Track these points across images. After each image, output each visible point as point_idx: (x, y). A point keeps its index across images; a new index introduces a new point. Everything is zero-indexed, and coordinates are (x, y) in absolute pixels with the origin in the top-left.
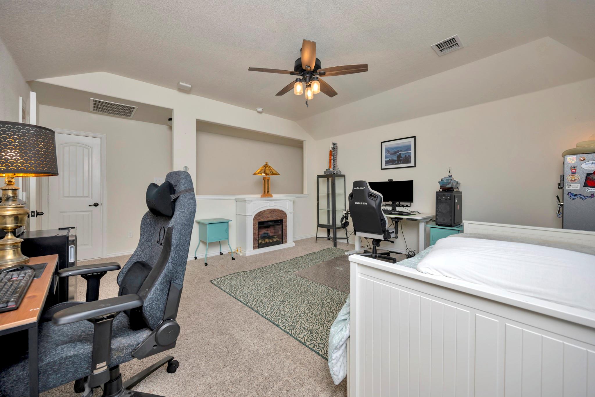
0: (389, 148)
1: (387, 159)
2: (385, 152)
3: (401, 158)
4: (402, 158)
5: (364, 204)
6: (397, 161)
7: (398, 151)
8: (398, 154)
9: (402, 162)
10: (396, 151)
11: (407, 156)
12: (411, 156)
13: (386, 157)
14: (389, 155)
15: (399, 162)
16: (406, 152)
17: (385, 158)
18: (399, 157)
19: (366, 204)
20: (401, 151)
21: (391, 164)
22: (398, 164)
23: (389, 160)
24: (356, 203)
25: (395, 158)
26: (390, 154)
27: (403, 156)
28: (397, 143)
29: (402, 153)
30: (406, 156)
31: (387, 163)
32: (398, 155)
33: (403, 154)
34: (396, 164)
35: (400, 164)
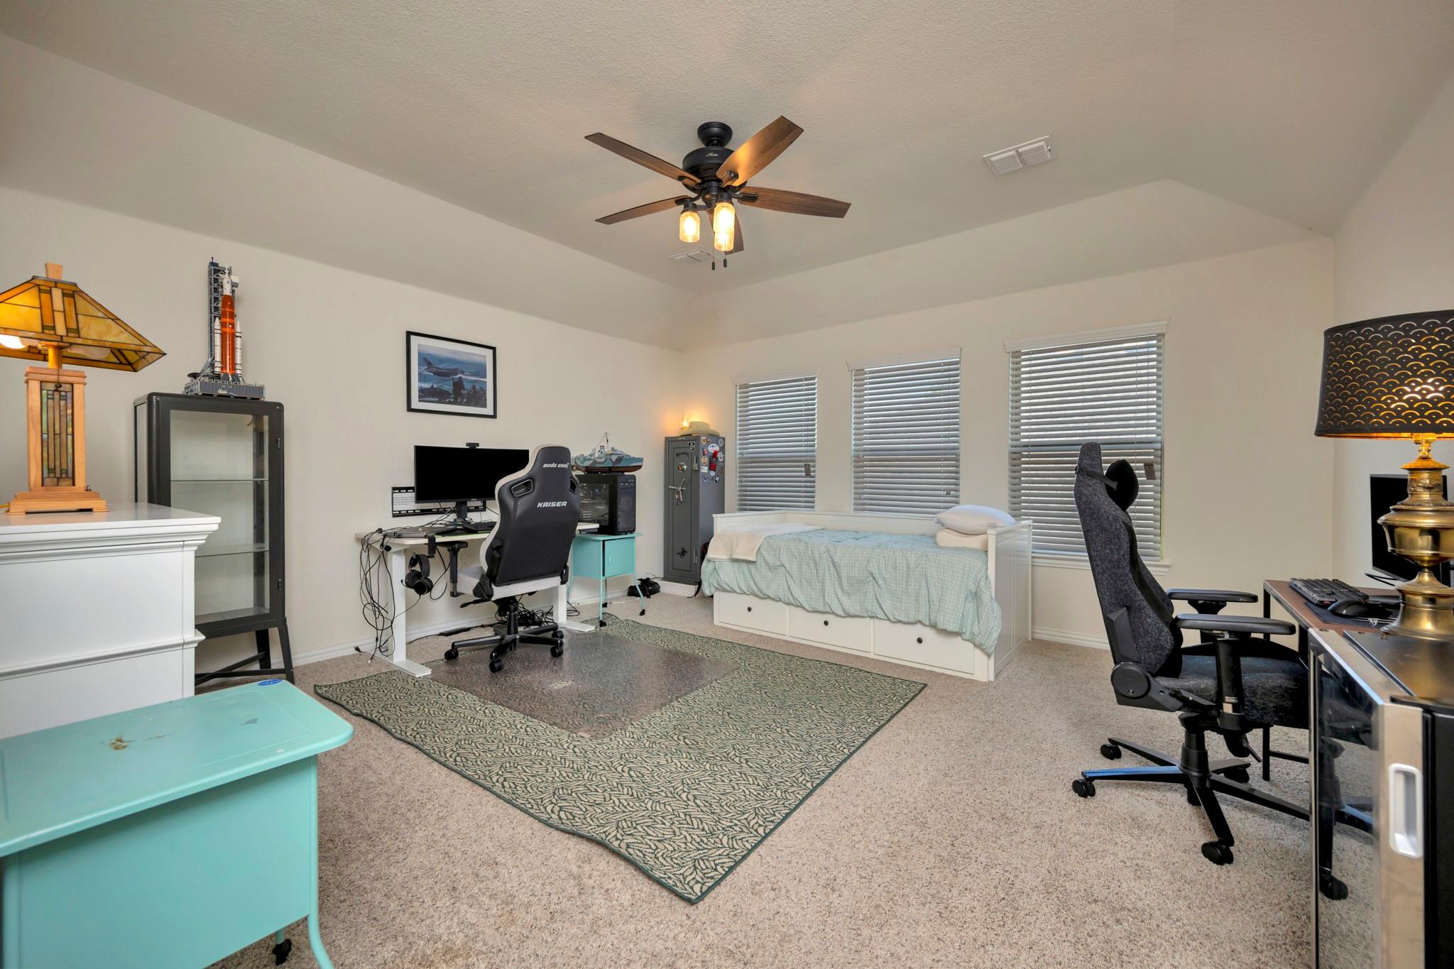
0: (429, 354)
1: (426, 385)
2: (419, 364)
3: (464, 390)
4: (466, 392)
5: (558, 504)
6: (453, 396)
7: (456, 370)
8: (454, 377)
9: (465, 400)
10: (450, 369)
11: (478, 388)
12: (486, 390)
13: (422, 378)
14: (432, 374)
15: (459, 400)
16: (474, 378)
17: (420, 381)
18: (458, 385)
19: (564, 504)
20: (463, 373)
21: (437, 399)
22: (455, 403)
23: (432, 387)
24: (540, 505)
25: (448, 387)
26: (434, 373)
27: (467, 386)
28: (453, 349)
29: (466, 379)
30: (474, 387)
31: (424, 394)
32: (457, 382)
33: (469, 382)
34: (450, 403)
35: (460, 404)
